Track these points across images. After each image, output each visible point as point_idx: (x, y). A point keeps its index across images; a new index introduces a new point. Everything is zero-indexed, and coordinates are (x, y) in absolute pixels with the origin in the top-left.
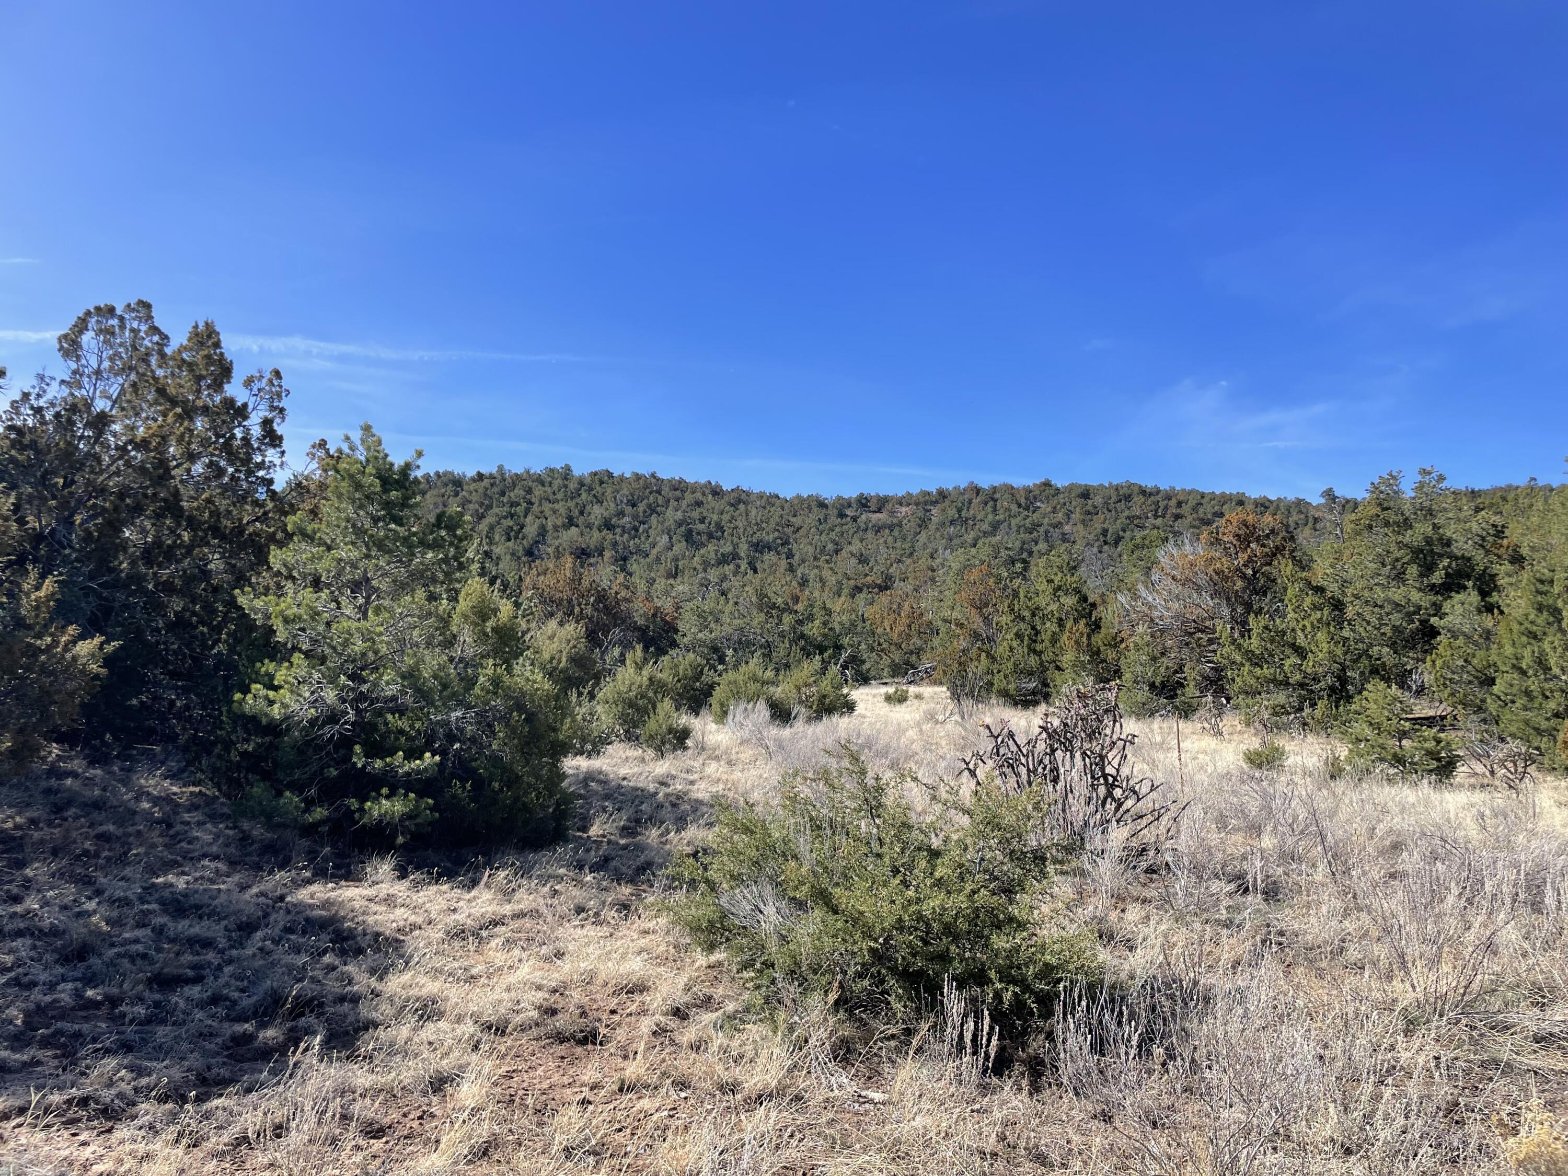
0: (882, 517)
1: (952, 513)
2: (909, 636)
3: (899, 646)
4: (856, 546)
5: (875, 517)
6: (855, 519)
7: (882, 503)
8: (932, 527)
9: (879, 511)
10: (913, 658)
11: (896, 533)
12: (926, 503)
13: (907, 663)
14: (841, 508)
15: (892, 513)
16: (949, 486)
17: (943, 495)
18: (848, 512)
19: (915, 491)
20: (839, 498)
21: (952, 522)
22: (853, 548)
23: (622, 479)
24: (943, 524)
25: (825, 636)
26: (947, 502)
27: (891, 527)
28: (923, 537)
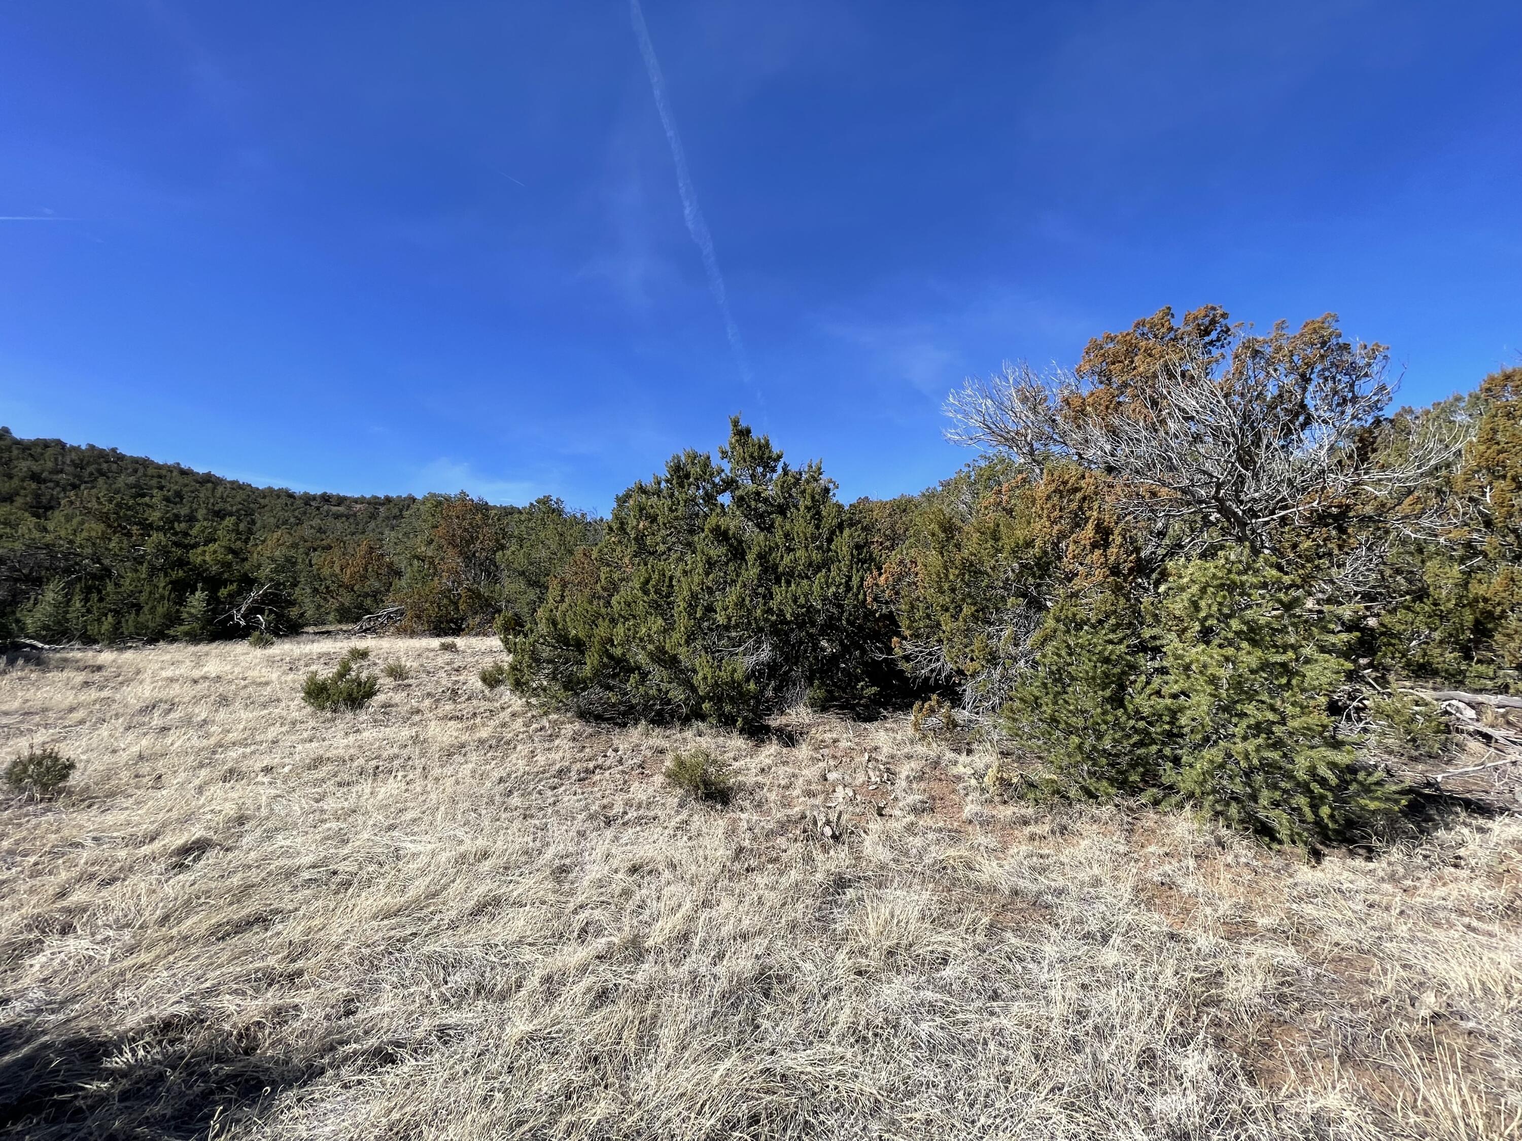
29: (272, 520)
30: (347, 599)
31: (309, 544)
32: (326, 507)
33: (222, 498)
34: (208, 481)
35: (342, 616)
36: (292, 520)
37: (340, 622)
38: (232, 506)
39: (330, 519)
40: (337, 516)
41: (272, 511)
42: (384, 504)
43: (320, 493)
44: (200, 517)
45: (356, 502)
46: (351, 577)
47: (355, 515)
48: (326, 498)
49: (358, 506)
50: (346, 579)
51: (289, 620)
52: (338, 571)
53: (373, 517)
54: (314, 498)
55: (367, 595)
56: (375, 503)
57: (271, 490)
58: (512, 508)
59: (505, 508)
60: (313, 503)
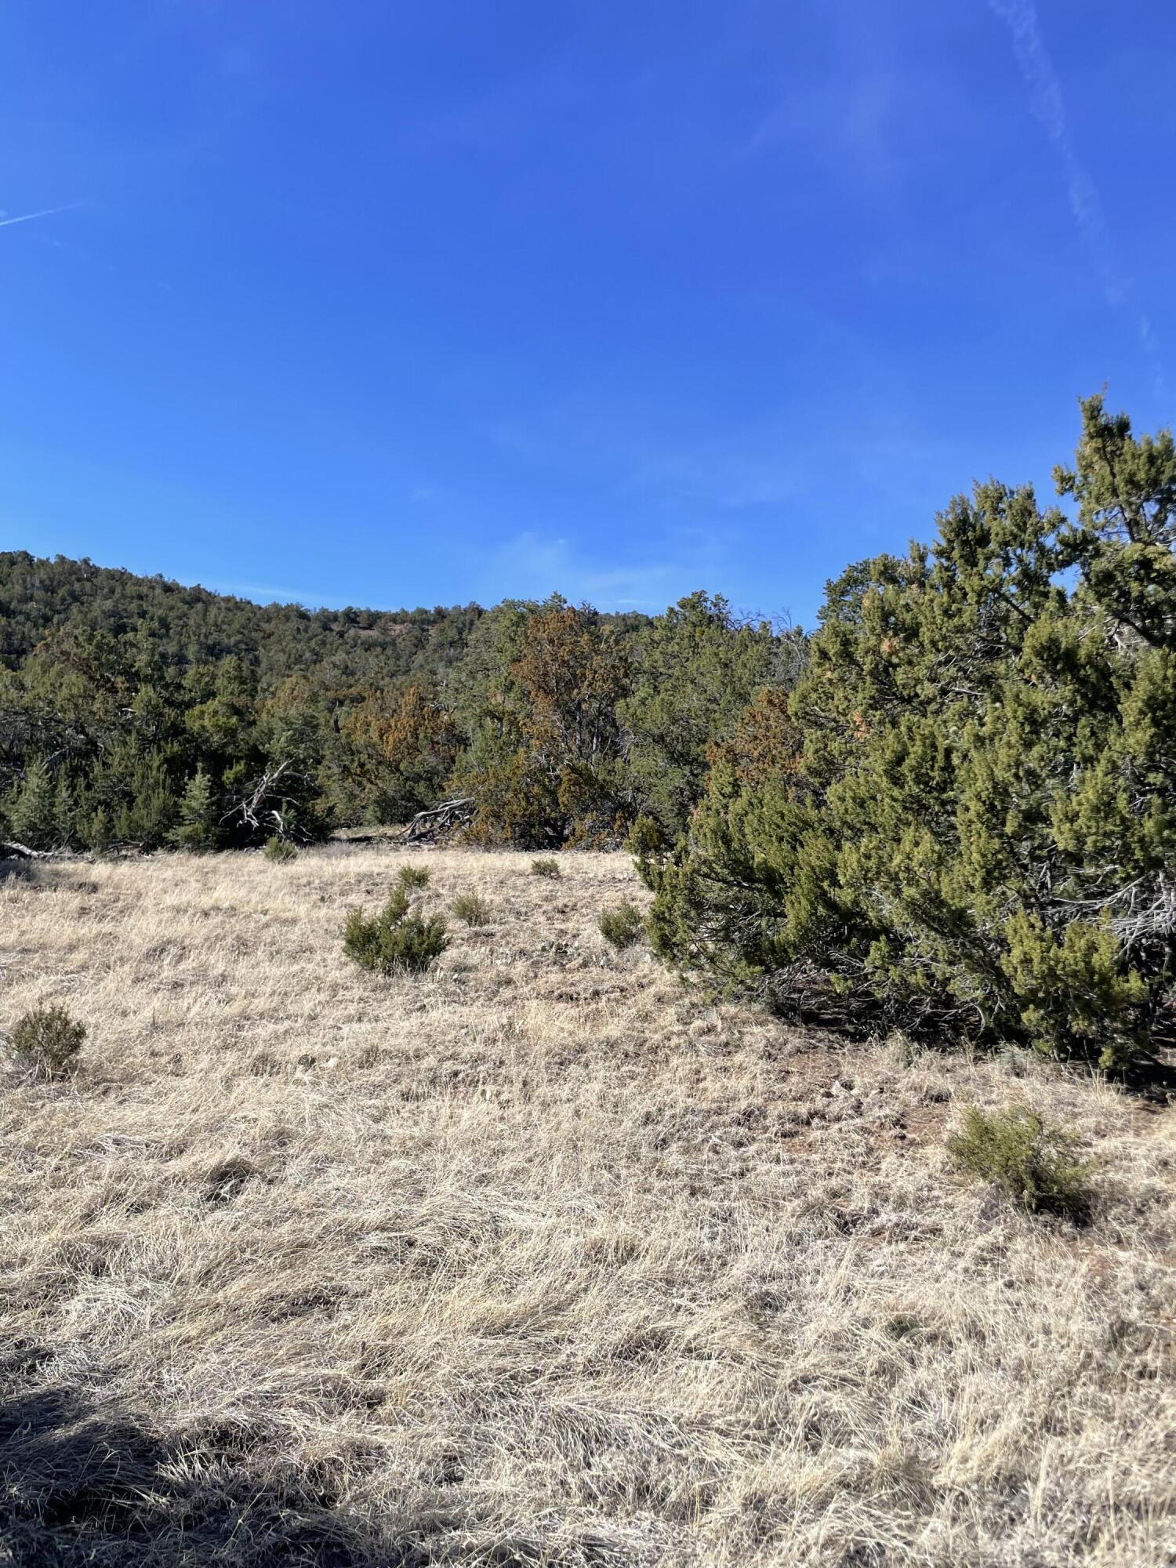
29: (282, 658)
30: (390, 785)
31: (331, 694)
32: (352, 632)
33: (216, 625)
34: (199, 600)
35: (383, 810)
36: (308, 655)
37: (382, 822)
38: (229, 636)
39: (359, 650)
40: (369, 646)
41: (280, 641)
42: (435, 622)
43: (341, 609)
44: (191, 657)
45: (395, 621)
46: (395, 748)
47: (393, 643)
48: (351, 617)
49: (398, 627)
50: (388, 751)
51: (314, 819)
52: (376, 738)
53: (420, 644)
54: (335, 617)
55: (418, 778)
56: (423, 621)
57: (276, 607)
58: (637, 616)
59: (624, 618)
60: (336, 627)
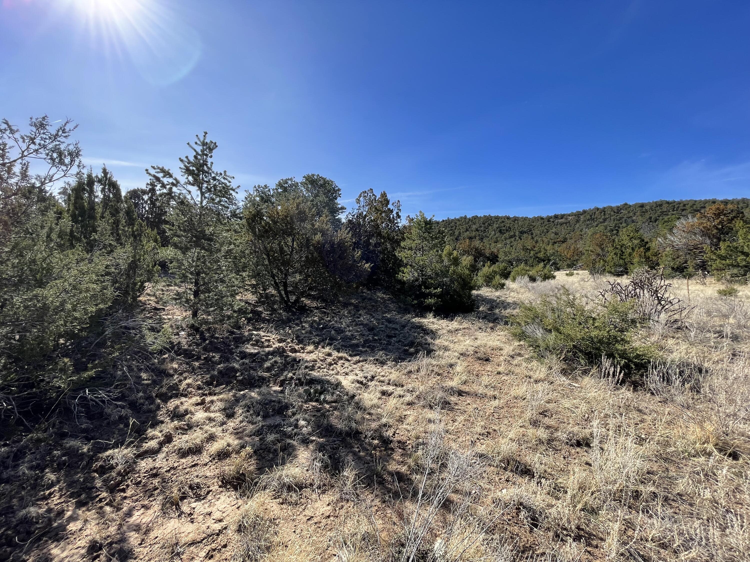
0: (563, 220)
1: (588, 217)
2: (573, 256)
3: (570, 259)
4: (554, 230)
5: (560, 221)
6: (553, 222)
7: (562, 216)
8: (581, 222)
9: (562, 218)
10: (575, 263)
11: (568, 225)
12: (578, 215)
13: (573, 264)
14: (549, 219)
15: (566, 219)
16: (587, 208)
17: (585, 212)
18: (551, 220)
19: (574, 212)
20: (548, 216)
21: (588, 220)
22: (553, 231)
23: (481, 217)
24: (585, 221)
25: (545, 257)
26: (586, 214)
27: (566, 223)
28: (578, 225)
